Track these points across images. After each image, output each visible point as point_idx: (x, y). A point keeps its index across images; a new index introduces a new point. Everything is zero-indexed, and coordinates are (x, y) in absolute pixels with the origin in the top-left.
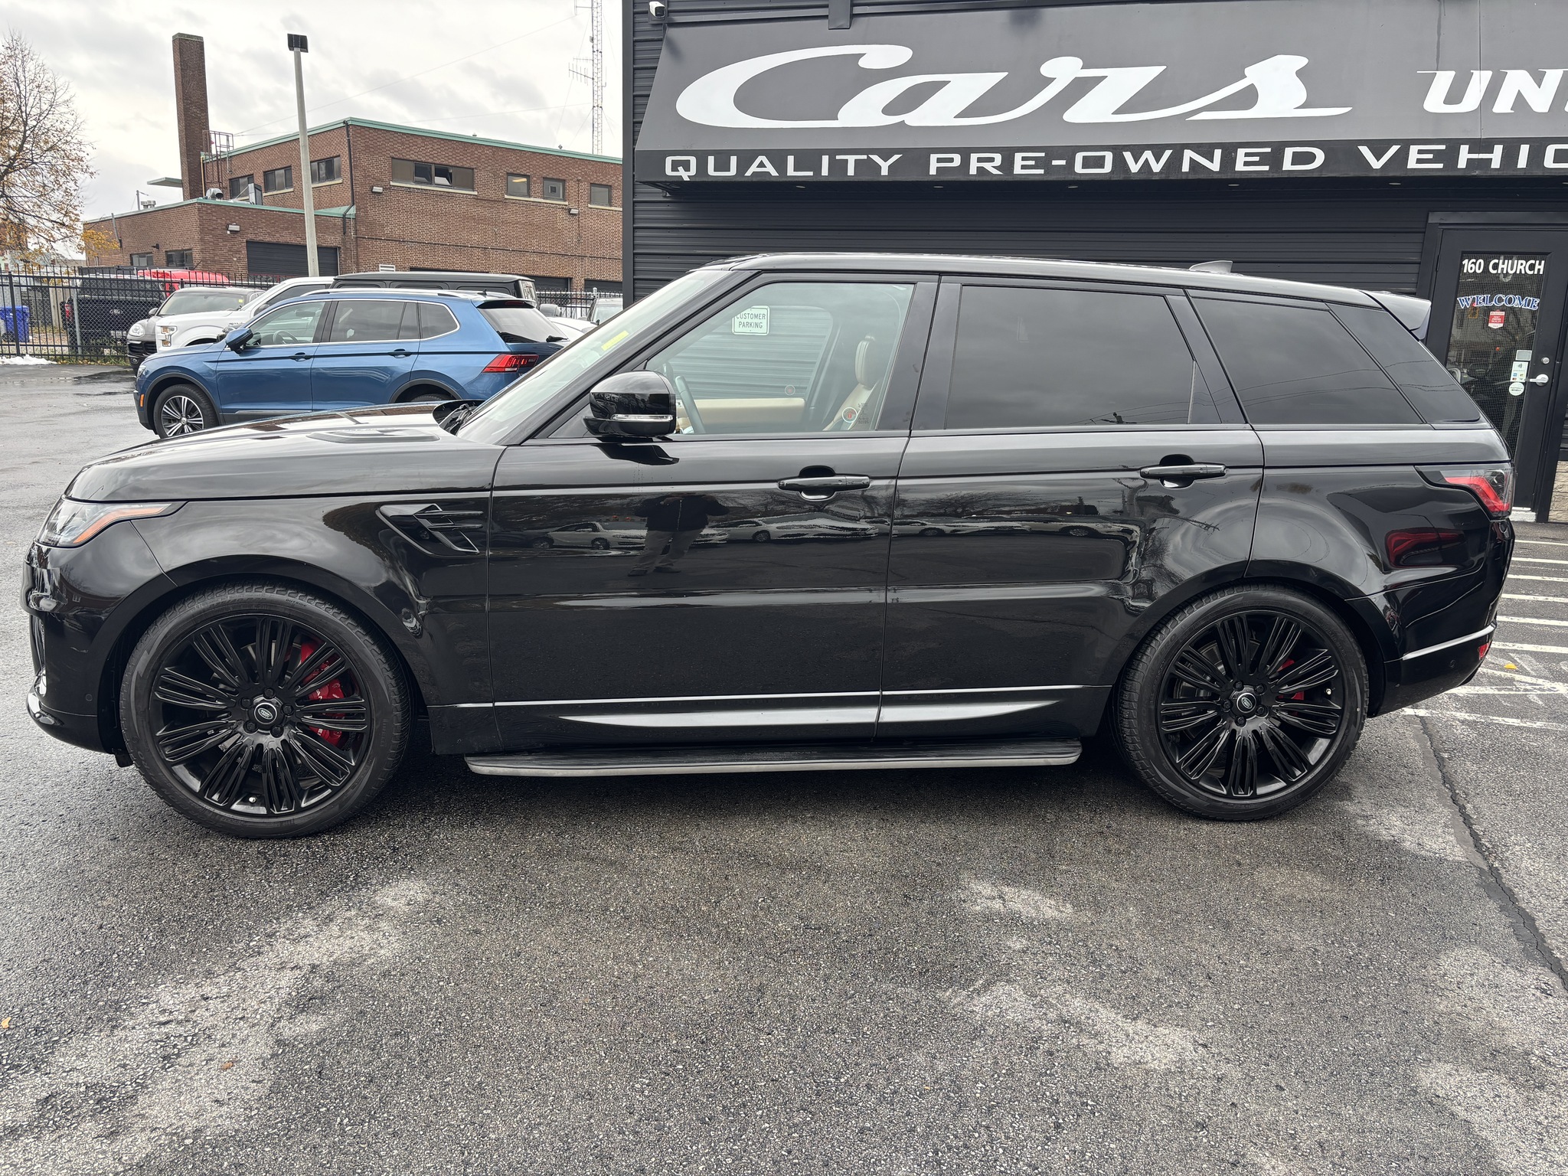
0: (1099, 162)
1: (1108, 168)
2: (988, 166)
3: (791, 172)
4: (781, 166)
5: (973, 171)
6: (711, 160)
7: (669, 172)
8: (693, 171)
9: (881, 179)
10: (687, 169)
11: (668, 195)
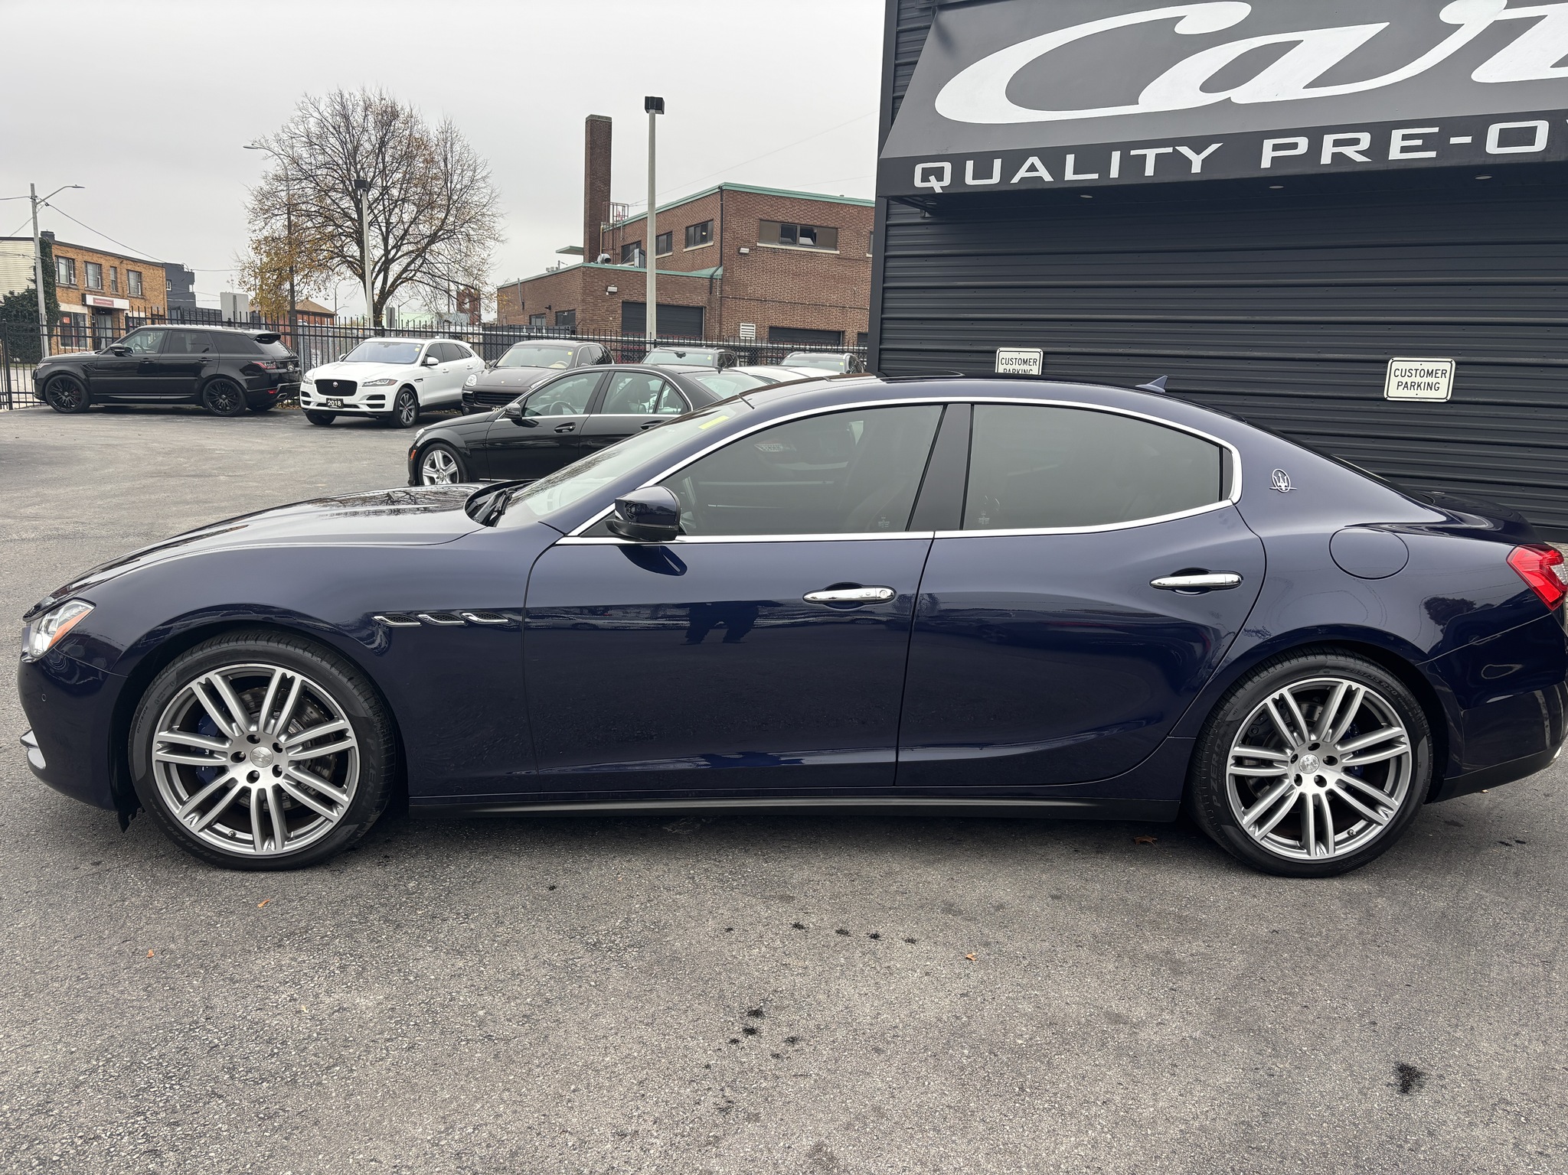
0: (1529, 136)
1: (1541, 143)
2: (1349, 151)
3: (1069, 175)
4: (1057, 168)
5: (1326, 159)
6: (970, 164)
7: (918, 182)
8: (947, 180)
9: (1192, 179)
10: (940, 178)
11: (927, 215)
